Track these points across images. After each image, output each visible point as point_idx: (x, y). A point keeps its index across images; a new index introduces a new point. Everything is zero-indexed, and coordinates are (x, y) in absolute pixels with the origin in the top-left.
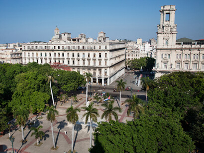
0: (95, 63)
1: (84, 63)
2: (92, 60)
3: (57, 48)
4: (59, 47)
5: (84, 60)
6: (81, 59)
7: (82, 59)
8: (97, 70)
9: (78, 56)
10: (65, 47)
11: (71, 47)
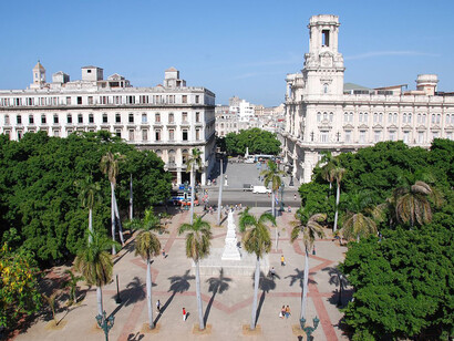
0: (171, 136)
1: (145, 138)
2: (165, 128)
3: (74, 102)
4: (80, 99)
5: (145, 129)
6: (138, 128)
7: (142, 127)
8: (179, 151)
9: (131, 119)
10: (97, 98)
11: (111, 98)
